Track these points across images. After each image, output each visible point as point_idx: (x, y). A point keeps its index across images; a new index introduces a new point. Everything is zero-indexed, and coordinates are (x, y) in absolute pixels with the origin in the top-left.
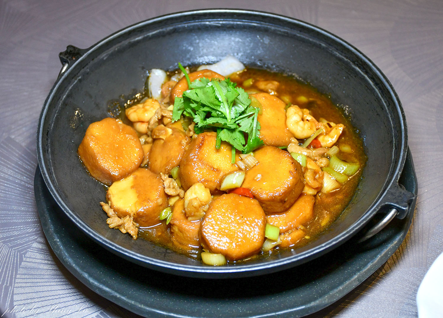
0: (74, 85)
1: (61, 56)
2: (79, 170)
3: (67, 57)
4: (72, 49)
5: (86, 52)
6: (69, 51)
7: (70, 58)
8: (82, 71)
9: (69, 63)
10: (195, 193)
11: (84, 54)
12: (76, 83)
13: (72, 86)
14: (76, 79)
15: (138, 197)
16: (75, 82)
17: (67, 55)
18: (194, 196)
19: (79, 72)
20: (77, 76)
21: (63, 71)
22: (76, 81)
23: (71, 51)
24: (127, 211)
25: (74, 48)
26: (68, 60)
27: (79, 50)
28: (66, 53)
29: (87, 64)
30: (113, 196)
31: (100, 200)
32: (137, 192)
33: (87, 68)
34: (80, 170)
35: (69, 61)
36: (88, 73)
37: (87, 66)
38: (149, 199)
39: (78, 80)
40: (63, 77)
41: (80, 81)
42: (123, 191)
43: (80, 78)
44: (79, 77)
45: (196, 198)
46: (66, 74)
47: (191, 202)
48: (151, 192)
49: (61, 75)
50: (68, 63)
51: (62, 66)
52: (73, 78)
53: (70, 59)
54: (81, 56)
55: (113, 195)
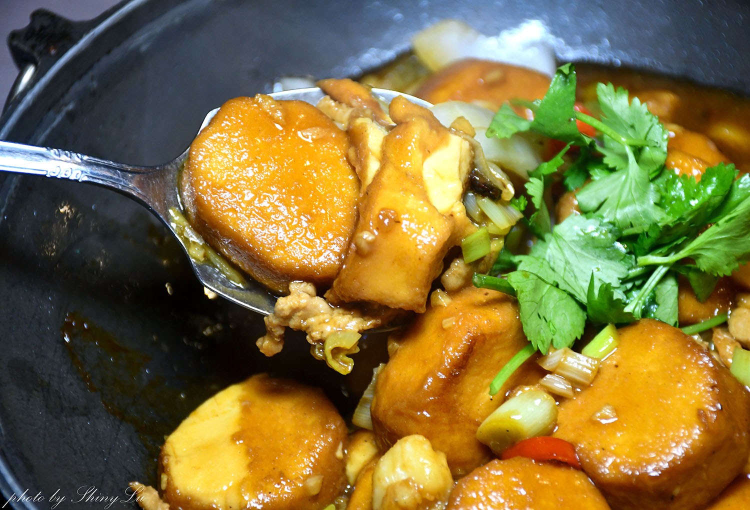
0: (53, 130)
1: (15, 43)
2: (69, 383)
3: (33, 47)
4: (46, 22)
5: (87, 31)
6: (37, 28)
7: (41, 48)
8: (78, 86)
9: (39, 64)
10: (404, 467)
11: (81, 37)
12: (59, 124)
13: (48, 131)
14: (59, 112)
15: (251, 466)
16: (54, 120)
17: (32, 41)
18: (401, 475)
19: (68, 90)
20: (62, 102)
21: (21, 87)
22: (59, 119)
23: (42, 28)
24: (214, 506)
25: (53, 18)
26: (35, 54)
27: (68, 24)
28: (30, 33)
29: (91, 67)
30: (177, 462)
31: (129, 473)
32: (248, 453)
33: (92, 79)
34: (71, 384)
35: (38, 59)
36: (93, 94)
37: (90, 74)
38: (282, 474)
39: (63, 113)
40: (21, 108)
41: (71, 116)
42: (208, 448)
43: (71, 107)
44: (66, 105)
45: (406, 483)
46: (29, 97)
47: (391, 490)
48: (290, 455)
49: (13, 101)
50: (35, 64)
51: (16, 72)
52: (49, 109)
53: (41, 54)
54: (74, 42)
55: (176, 457)
